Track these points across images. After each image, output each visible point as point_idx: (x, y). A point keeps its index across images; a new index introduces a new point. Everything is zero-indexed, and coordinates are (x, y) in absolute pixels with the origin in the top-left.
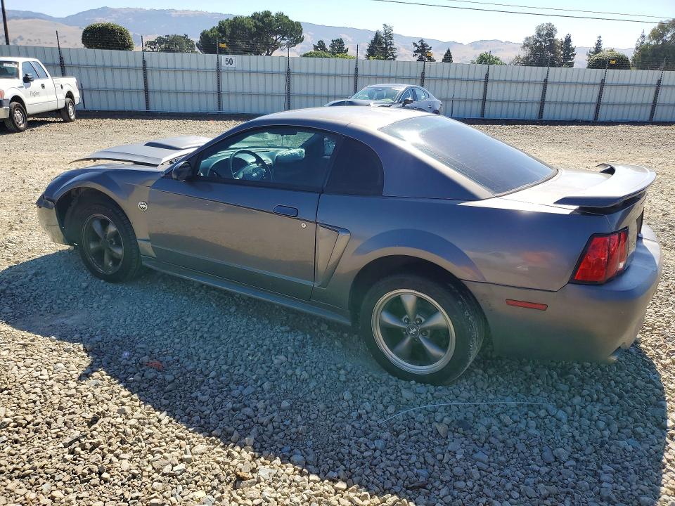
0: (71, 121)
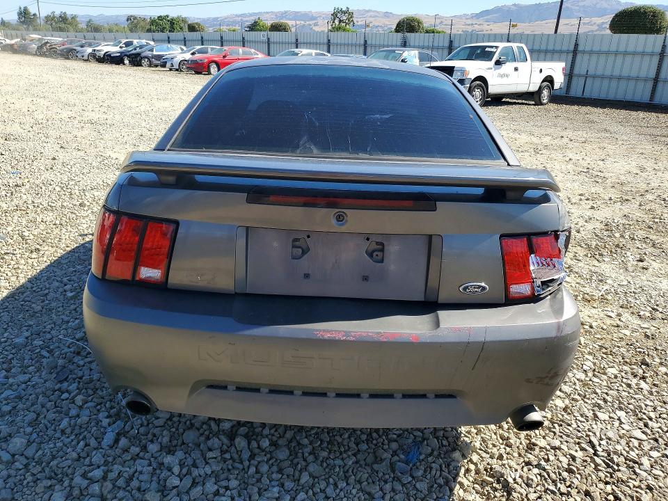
0: (542, 104)
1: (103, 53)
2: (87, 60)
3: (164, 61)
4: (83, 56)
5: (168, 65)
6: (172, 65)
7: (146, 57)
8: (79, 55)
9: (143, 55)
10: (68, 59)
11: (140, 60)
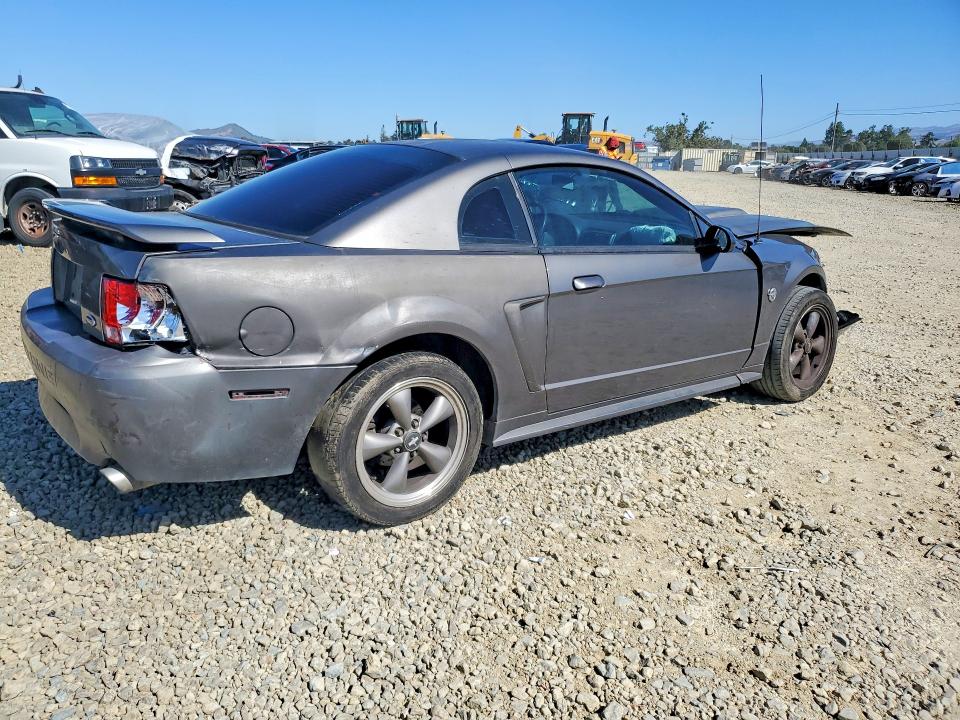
1: (864, 177)
2: (844, 187)
3: (938, 186)
4: (838, 182)
5: (943, 192)
6: (949, 193)
7: (922, 182)
8: (833, 180)
9: (916, 179)
10: (820, 185)
11: (911, 186)
